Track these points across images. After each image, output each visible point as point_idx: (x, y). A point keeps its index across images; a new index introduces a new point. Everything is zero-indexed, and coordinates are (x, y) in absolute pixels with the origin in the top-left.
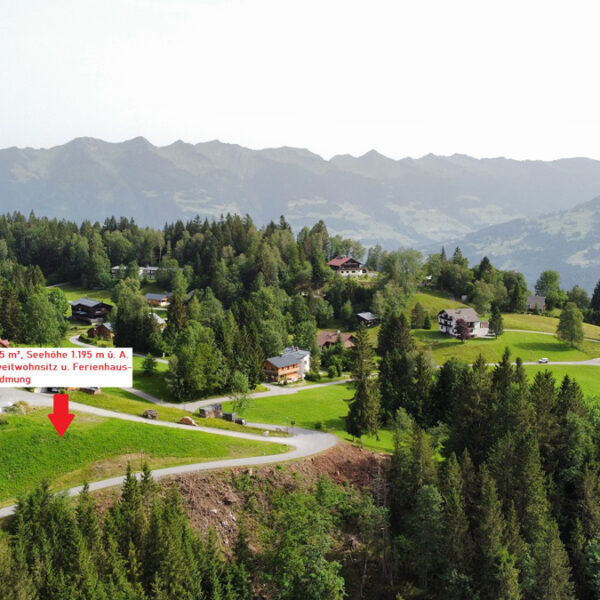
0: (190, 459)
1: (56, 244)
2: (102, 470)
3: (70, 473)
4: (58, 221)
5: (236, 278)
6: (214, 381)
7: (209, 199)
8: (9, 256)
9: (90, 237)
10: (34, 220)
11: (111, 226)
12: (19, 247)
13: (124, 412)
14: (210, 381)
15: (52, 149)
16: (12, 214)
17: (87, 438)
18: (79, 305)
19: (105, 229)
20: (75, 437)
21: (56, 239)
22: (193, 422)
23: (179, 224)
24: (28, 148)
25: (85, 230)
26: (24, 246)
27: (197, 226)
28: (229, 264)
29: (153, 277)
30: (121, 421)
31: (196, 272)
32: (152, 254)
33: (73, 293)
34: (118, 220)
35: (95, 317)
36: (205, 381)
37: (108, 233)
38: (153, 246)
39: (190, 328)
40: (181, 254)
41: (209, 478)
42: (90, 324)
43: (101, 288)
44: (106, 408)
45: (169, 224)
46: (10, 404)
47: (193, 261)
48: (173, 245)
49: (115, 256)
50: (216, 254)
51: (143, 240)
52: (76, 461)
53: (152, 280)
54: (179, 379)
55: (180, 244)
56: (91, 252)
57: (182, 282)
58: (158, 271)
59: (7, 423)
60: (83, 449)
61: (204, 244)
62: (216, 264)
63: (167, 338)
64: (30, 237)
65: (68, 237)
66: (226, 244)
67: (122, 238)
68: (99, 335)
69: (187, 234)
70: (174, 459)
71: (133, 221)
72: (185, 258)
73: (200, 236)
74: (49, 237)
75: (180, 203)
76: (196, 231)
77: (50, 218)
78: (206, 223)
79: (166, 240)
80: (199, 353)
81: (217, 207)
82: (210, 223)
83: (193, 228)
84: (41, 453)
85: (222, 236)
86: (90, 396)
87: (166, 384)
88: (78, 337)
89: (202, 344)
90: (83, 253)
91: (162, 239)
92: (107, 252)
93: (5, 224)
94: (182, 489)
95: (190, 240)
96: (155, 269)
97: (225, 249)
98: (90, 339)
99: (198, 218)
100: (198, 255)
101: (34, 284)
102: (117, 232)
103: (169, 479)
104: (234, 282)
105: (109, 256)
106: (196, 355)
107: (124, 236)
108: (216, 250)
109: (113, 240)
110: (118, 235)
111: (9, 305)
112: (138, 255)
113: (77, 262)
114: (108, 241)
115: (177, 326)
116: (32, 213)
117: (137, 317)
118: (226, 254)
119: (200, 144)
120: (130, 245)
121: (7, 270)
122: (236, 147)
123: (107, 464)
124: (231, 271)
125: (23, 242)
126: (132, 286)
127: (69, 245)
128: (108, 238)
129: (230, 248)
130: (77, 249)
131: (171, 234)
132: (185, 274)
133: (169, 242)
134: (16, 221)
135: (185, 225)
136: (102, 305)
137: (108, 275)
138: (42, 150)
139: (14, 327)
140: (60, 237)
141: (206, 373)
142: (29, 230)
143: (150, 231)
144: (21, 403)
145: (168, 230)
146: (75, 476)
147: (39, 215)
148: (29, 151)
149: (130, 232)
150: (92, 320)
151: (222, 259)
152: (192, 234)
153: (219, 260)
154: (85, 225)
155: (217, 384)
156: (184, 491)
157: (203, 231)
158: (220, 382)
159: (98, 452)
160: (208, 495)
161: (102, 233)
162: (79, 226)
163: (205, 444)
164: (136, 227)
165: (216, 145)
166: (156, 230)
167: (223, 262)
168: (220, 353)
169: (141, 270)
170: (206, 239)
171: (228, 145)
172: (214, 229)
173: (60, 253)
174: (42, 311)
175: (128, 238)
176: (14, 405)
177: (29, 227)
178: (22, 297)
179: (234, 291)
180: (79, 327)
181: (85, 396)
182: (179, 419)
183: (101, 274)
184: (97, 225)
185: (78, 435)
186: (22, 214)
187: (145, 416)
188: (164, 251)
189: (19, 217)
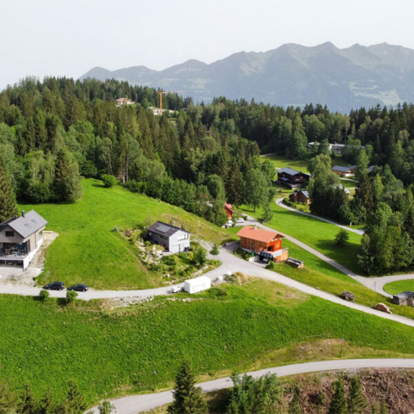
0: (386, 352)
1: (268, 124)
2: (305, 353)
3: (277, 351)
4: (271, 106)
5: (411, 158)
6: (401, 260)
7: (375, 87)
8: (235, 132)
9: (294, 119)
10: (254, 104)
11: (309, 111)
12: (242, 124)
13: (324, 290)
14: (397, 260)
15: (268, 52)
16: (239, 101)
17: (292, 317)
18: (284, 173)
19: (305, 113)
20: (281, 315)
21: (269, 120)
22: (388, 310)
23: (363, 110)
24: (252, 52)
25: (289, 113)
26: (246, 124)
27: (377, 112)
28: (404, 146)
29: (339, 152)
30: (322, 301)
31: (375, 150)
32: (339, 133)
33: (279, 161)
34: (315, 107)
35: (295, 183)
36: (393, 260)
37: (307, 116)
38: (341, 127)
39: (380, 210)
40: (363, 135)
41: (408, 378)
42: (291, 188)
43: (299, 159)
44: (308, 284)
45: (355, 109)
46: (230, 274)
47: (373, 141)
48: (357, 127)
49: (311, 134)
50: (393, 136)
51: (333, 122)
52: (282, 339)
53: (338, 154)
54: (370, 256)
55: (363, 126)
56: (293, 130)
57: (364, 158)
58: (344, 148)
59: (226, 295)
60: (288, 328)
61: (383, 127)
62: (393, 145)
63: (354, 210)
64: (250, 117)
65: (277, 119)
66: (402, 128)
67: (317, 120)
68: (298, 201)
69: (368, 119)
70: (372, 349)
71: (326, 107)
72: (367, 138)
73: (380, 121)
74: (264, 118)
75: (354, 90)
76: (376, 117)
77: (265, 104)
78: (385, 110)
79: (351, 123)
80: (389, 235)
81: (382, 93)
82: (388, 110)
83: (374, 114)
84: (253, 327)
85: (399, 121)
86: (295, 270)
87: (358, 259)
88: (282, 199)
89: (392, 227)
90: (288, 131)
91: (349, 122)
92: (305, 131)
93: (234, 107)
94: (380, 385)
95: (371, 123)
96: (342, 146)
97: (401, 132)
98: (292, 203)
99: (379, 105)
100: (378, 137)
101: (252, 156)
102: (314, 116)
103: (368, 373)
104: (409, 161)
105: (306, 133)
106: (386, 236)
107: (319, 119)
108: (394, 133)
109: (311, 122)
110: (314, 118)
111: (234, 176)
112: (329, 133)
113: (282, 138)
114: (306, 122)
115: (363, 200)
116: (253, 99)
117: (331, 190)
118: (402, 137)
119: (372, 46)
120: (323, 126)
121: (233, 142)
122: (399, 47)
123: (309, 347)
124: (407, 152)
125: (246, 121)
126: (324, 161)
127: (278, 125)
128: (307, 120)
129: (406, 131)
130: (283, 128)
131: (355, 118)
132: (367, 152)
133: (354, 125)
134: (242, 105)
135: (367, 111)
136: (301, 174)
137: (305, 149)
138: (261, 53)
139: (236, 193)
140: (272, 119)
141: (394, 253)
142: (251, 112)
143: (338, 116)
144: (238, 274)
145: (353, 115)
146: (281, 355)
147: (257, 101)
148: (252, 55)
149: (323, 115)
150: (293, 186)
151: (399, 141)
152: (373, 119)
153: (396, 141)
154: (289, 110)
155: (403, 264)
156: (382, 388)
157: (382, 117)
158: (406, 262)
159: (302, 333)
160: (406, 396)
161: (302, 116)
162: (285, 110)
163: (402, 338)
164: (328, 112)
165: (384, 46)
166: (343, 115)
167: (400, 144)
168: (408, 236)
169: (331, 146)
170: (385, 123)
171: (394, 46)
172: (393, 115)
173: (271, 131)
174: (258, 182)
175: (321, 120)
176: (232, 275)
177: (250, 110)
178: (243, 169)
179: (408, 169)
180: (283, 190)
181: (291, 269)
182: (374, 303)
183: (300, 148)
184: (298, 109)
185: (285, 313)
186: (246, 100)
187: (343, 297)
188: (350, 132)
189: (244, 103)
